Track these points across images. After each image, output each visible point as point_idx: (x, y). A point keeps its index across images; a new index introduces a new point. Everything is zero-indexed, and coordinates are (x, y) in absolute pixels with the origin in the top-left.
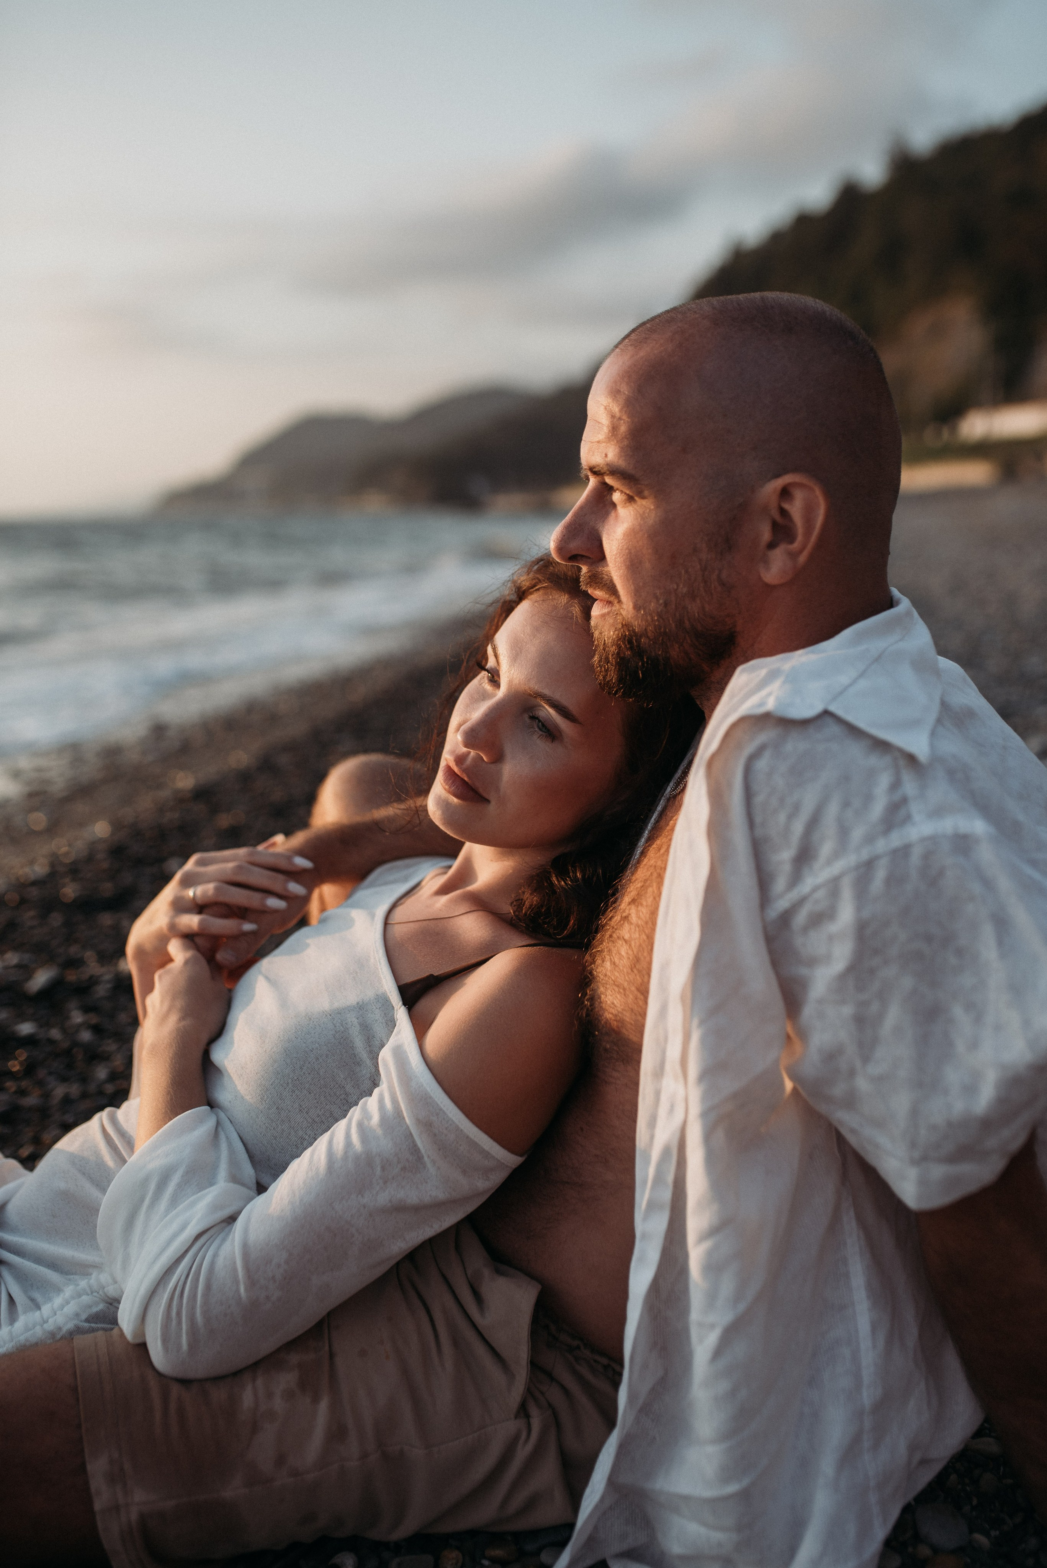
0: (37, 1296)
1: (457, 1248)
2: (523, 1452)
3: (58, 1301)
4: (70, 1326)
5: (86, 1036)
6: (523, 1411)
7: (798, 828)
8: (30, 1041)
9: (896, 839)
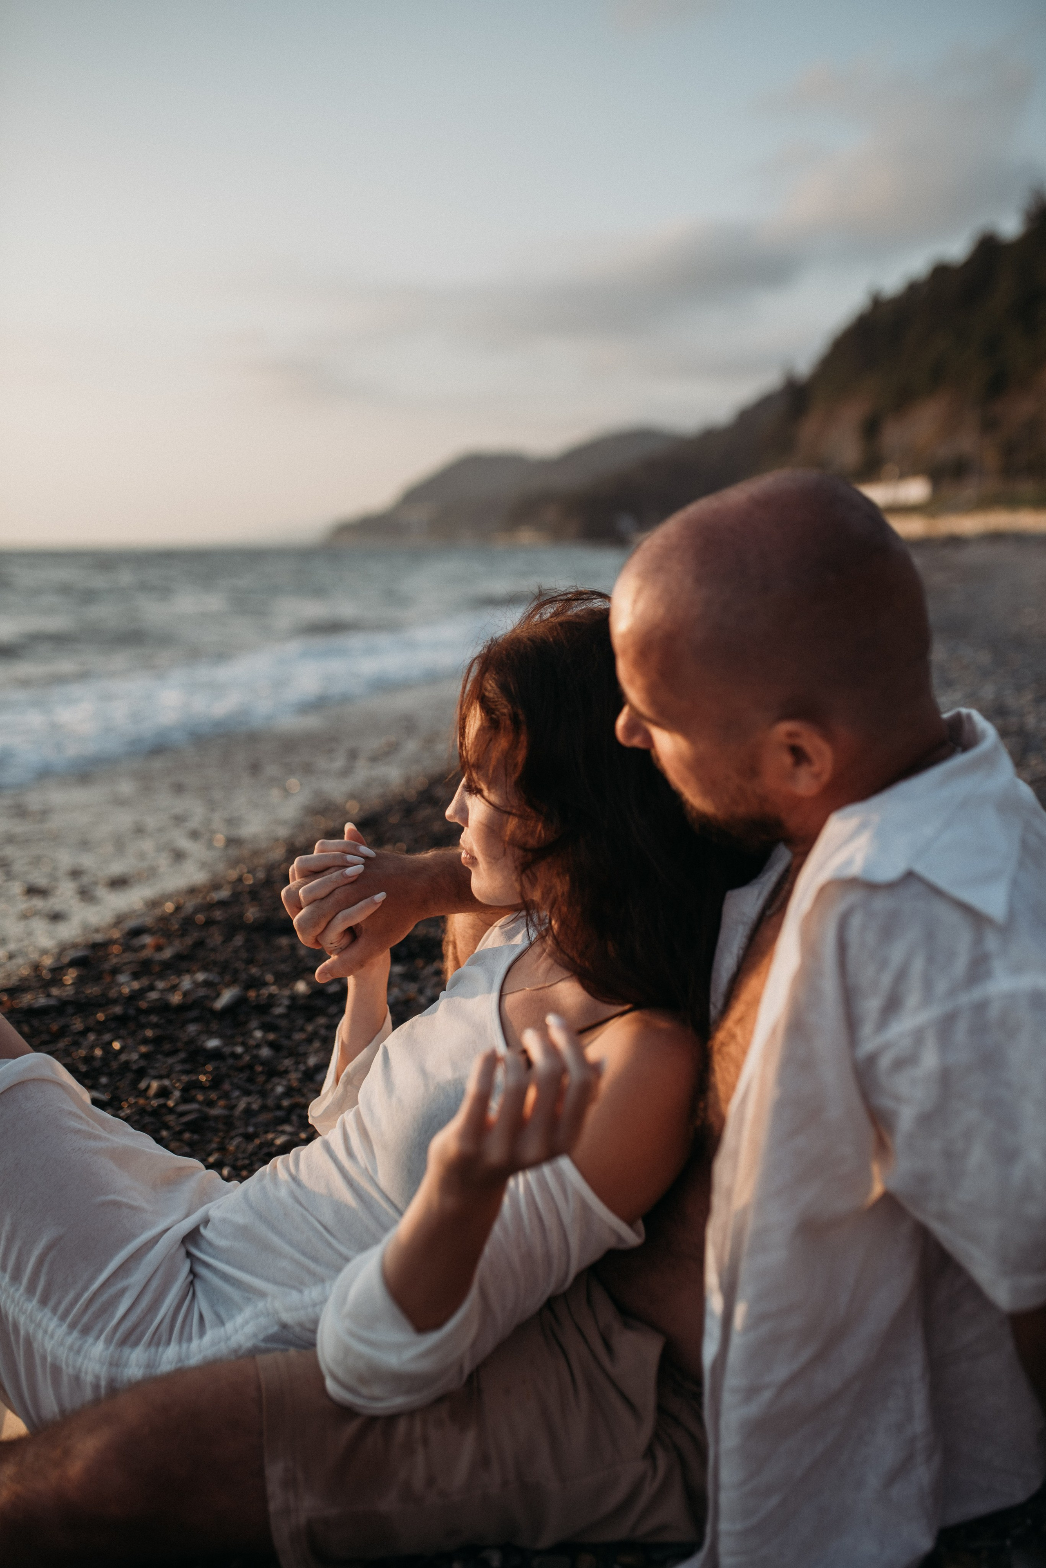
0: (223, 1313)
1: (589, 1301)
2: (649, 1490)
3: (239, 1319)
4: (249, 1344)
5: (265, 1052)
6: (650, 1453)
7: (886, 980)
8: (216, 1055)
9: (976, 994)
